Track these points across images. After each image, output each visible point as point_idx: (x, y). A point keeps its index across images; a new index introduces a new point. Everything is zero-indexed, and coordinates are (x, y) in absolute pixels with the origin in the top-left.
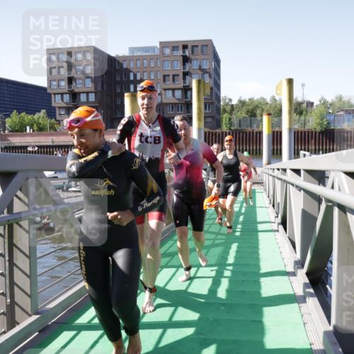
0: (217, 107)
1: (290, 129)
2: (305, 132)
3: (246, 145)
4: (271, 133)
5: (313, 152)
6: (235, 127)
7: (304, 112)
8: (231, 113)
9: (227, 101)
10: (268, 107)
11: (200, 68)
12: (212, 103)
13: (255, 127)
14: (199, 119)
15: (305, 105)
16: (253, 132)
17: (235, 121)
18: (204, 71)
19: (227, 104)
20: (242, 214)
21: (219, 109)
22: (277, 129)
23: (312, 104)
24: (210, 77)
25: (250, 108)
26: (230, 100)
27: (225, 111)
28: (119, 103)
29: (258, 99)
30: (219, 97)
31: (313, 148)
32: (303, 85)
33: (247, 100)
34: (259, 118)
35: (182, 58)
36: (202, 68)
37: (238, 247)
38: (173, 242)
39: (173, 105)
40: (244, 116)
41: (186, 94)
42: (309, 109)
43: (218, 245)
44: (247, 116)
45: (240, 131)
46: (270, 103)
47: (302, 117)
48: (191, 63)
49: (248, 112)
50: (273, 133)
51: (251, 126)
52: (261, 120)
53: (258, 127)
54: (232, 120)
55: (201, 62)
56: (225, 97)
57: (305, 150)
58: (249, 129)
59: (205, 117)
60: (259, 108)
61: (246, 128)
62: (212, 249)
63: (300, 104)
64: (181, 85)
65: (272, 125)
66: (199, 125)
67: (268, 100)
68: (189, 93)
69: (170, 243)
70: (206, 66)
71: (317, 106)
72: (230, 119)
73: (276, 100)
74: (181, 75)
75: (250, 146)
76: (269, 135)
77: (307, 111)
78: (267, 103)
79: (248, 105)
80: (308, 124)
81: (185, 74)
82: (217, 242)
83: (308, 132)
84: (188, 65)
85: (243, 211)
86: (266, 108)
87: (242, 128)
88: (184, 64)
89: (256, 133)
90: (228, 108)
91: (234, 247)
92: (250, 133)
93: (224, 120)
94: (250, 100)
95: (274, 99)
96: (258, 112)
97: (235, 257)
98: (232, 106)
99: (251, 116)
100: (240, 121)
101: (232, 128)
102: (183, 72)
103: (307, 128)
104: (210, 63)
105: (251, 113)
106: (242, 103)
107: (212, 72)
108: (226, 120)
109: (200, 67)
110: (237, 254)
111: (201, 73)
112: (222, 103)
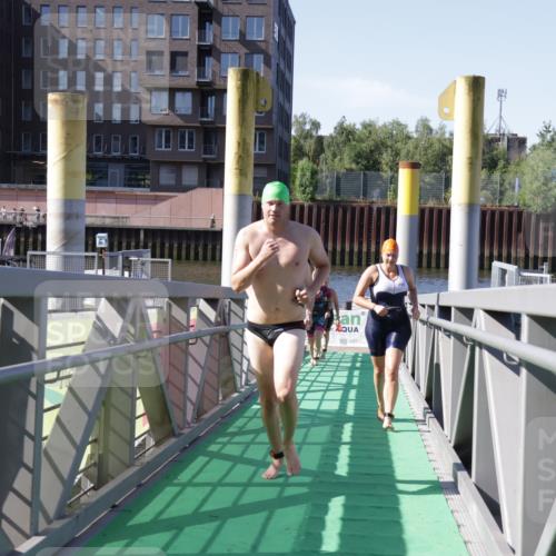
0: (281, 139)
1: (471, 207)
2: (502, 213)
3: (352, 241)
4: (417, 213)
5: (522, 264)
6: (326, 195)
7: (501, 163)
8: (315, 159)
9: (308, 127)
10: (410, 145)
11: (243, 40)
12: (270, 131)
13: (375, 195)
14: (241, 172)
15: (503, 145)
16: (371, 209)
17: (326, 178)
18: (252, 47)
19: (307, 135)
20: (349, 419)
21: (287, 146)
22: (431, 204)
23: (523, 141)
24: (267, 63)
25: (365, 146)
26: (316, 125)
27: (301, 153)
28: (26, 116)
29: (385, 126)
30: (288, 116)
31: (522, 254)
32: (501, 93)
33: (358, 126)
34: (387, 174)
35: (196, 8)
36: (248, 38)
37: (346, 507)
38: (177, 489)
39: (170, 130)
40: (348, 166)
41: (204, 104)
42: (514, 156)
43: (293, 501)
44: (354, 166)
45: (337, 205)
46: (415, 135)
47: (497, 176)
48: (219, 23)
49: (358, 156)
50: (422, 211)
51: (365, 194)
52: (394, 180)
53: (383, 195)
54: (319, 176)
55: (245, 23)
56: (303, 116)
57: (500, 259)
58: (361, 202)
59: (255, 165)
60: (387, 147)
61: (353, 198)
62: (279, 512)
63: (492, 141)
64: (192, 81)
65: (419, 192)
66: (241, 185)
67: (411, 129)
68: (212, 102)
69: (170, 491)
70: (257, 34)
71: (534, 147)
72: (314, 173)
73: (431, 130)
74: (193, 56)
75: (360, 244)
76: (411, 218)
77: (508, 162)
78: (409, 138)
79: (361, 140)
80: (509, 193)
81: (205, 52)
82: (290, 491)
83: (511, 214)
84: (211, 30)
85: (350, 409)
86: (404, 149)
87: (344, 197)
88: (201, 27)
89: (379, 210)
90: (309, 146)
91: (336, 506)
92: (362, 209)
93: (299, 174)
94: (365, 126)
95: (425, 127)
96: (386, 158)
97: (342, 535)
98: (320, 139)
99: (367, 168)
100: (338, 179)
101: (319, 197)
102: (199, 46)
103: (505, 203)
104: (269, 27)
105: (368, 159)
106: (346, 133)
107: (273, 51)
108: (303, 175)
109: (242, 35)
110: (344, 527)
111: (243, 51)
112: (293, 133)
